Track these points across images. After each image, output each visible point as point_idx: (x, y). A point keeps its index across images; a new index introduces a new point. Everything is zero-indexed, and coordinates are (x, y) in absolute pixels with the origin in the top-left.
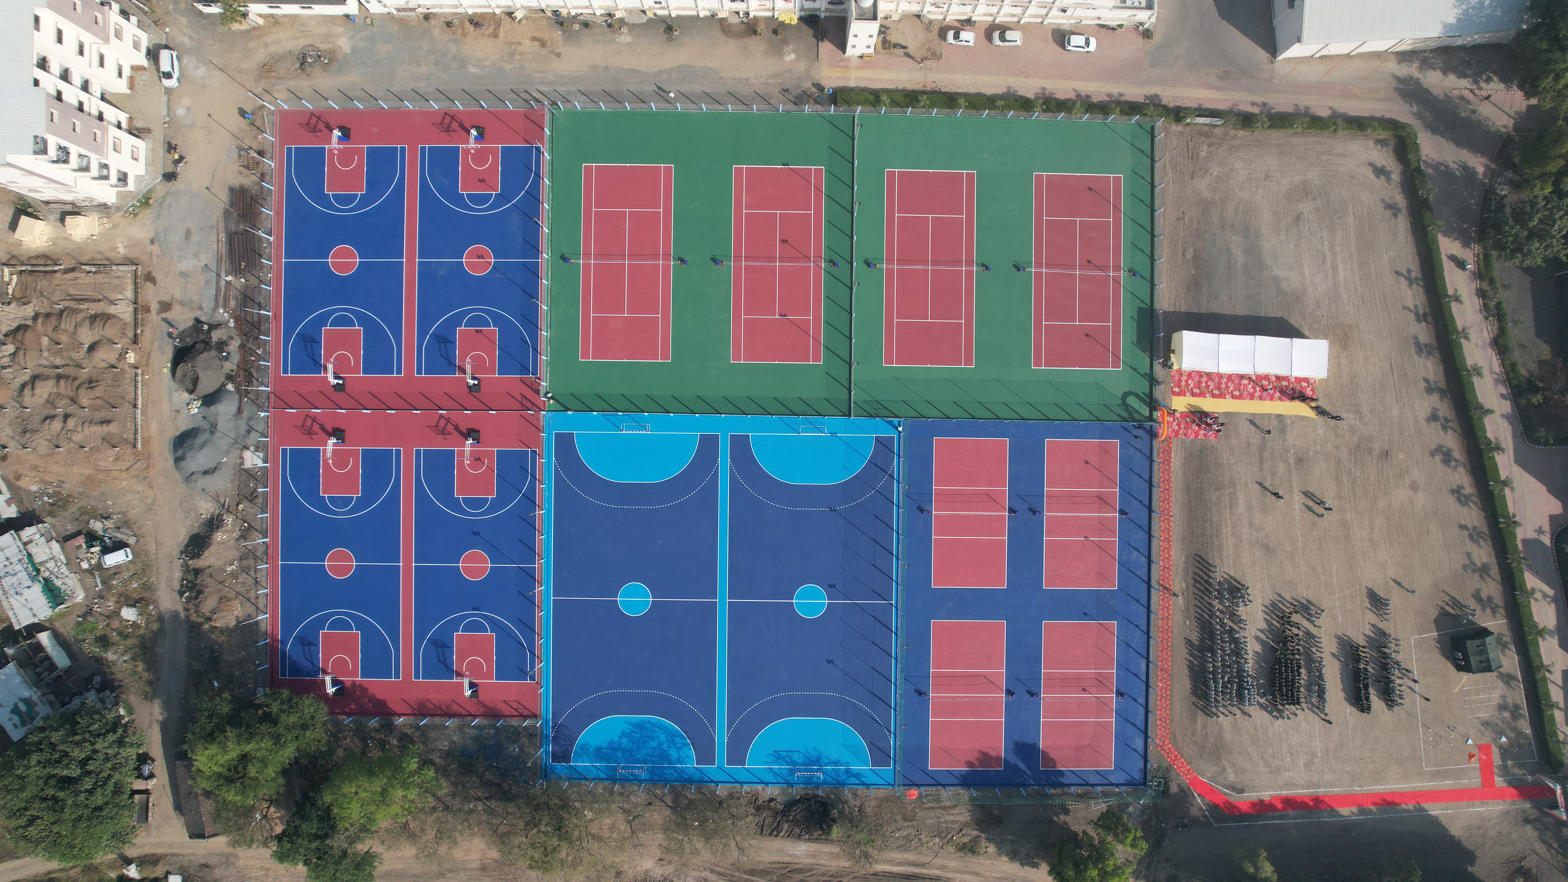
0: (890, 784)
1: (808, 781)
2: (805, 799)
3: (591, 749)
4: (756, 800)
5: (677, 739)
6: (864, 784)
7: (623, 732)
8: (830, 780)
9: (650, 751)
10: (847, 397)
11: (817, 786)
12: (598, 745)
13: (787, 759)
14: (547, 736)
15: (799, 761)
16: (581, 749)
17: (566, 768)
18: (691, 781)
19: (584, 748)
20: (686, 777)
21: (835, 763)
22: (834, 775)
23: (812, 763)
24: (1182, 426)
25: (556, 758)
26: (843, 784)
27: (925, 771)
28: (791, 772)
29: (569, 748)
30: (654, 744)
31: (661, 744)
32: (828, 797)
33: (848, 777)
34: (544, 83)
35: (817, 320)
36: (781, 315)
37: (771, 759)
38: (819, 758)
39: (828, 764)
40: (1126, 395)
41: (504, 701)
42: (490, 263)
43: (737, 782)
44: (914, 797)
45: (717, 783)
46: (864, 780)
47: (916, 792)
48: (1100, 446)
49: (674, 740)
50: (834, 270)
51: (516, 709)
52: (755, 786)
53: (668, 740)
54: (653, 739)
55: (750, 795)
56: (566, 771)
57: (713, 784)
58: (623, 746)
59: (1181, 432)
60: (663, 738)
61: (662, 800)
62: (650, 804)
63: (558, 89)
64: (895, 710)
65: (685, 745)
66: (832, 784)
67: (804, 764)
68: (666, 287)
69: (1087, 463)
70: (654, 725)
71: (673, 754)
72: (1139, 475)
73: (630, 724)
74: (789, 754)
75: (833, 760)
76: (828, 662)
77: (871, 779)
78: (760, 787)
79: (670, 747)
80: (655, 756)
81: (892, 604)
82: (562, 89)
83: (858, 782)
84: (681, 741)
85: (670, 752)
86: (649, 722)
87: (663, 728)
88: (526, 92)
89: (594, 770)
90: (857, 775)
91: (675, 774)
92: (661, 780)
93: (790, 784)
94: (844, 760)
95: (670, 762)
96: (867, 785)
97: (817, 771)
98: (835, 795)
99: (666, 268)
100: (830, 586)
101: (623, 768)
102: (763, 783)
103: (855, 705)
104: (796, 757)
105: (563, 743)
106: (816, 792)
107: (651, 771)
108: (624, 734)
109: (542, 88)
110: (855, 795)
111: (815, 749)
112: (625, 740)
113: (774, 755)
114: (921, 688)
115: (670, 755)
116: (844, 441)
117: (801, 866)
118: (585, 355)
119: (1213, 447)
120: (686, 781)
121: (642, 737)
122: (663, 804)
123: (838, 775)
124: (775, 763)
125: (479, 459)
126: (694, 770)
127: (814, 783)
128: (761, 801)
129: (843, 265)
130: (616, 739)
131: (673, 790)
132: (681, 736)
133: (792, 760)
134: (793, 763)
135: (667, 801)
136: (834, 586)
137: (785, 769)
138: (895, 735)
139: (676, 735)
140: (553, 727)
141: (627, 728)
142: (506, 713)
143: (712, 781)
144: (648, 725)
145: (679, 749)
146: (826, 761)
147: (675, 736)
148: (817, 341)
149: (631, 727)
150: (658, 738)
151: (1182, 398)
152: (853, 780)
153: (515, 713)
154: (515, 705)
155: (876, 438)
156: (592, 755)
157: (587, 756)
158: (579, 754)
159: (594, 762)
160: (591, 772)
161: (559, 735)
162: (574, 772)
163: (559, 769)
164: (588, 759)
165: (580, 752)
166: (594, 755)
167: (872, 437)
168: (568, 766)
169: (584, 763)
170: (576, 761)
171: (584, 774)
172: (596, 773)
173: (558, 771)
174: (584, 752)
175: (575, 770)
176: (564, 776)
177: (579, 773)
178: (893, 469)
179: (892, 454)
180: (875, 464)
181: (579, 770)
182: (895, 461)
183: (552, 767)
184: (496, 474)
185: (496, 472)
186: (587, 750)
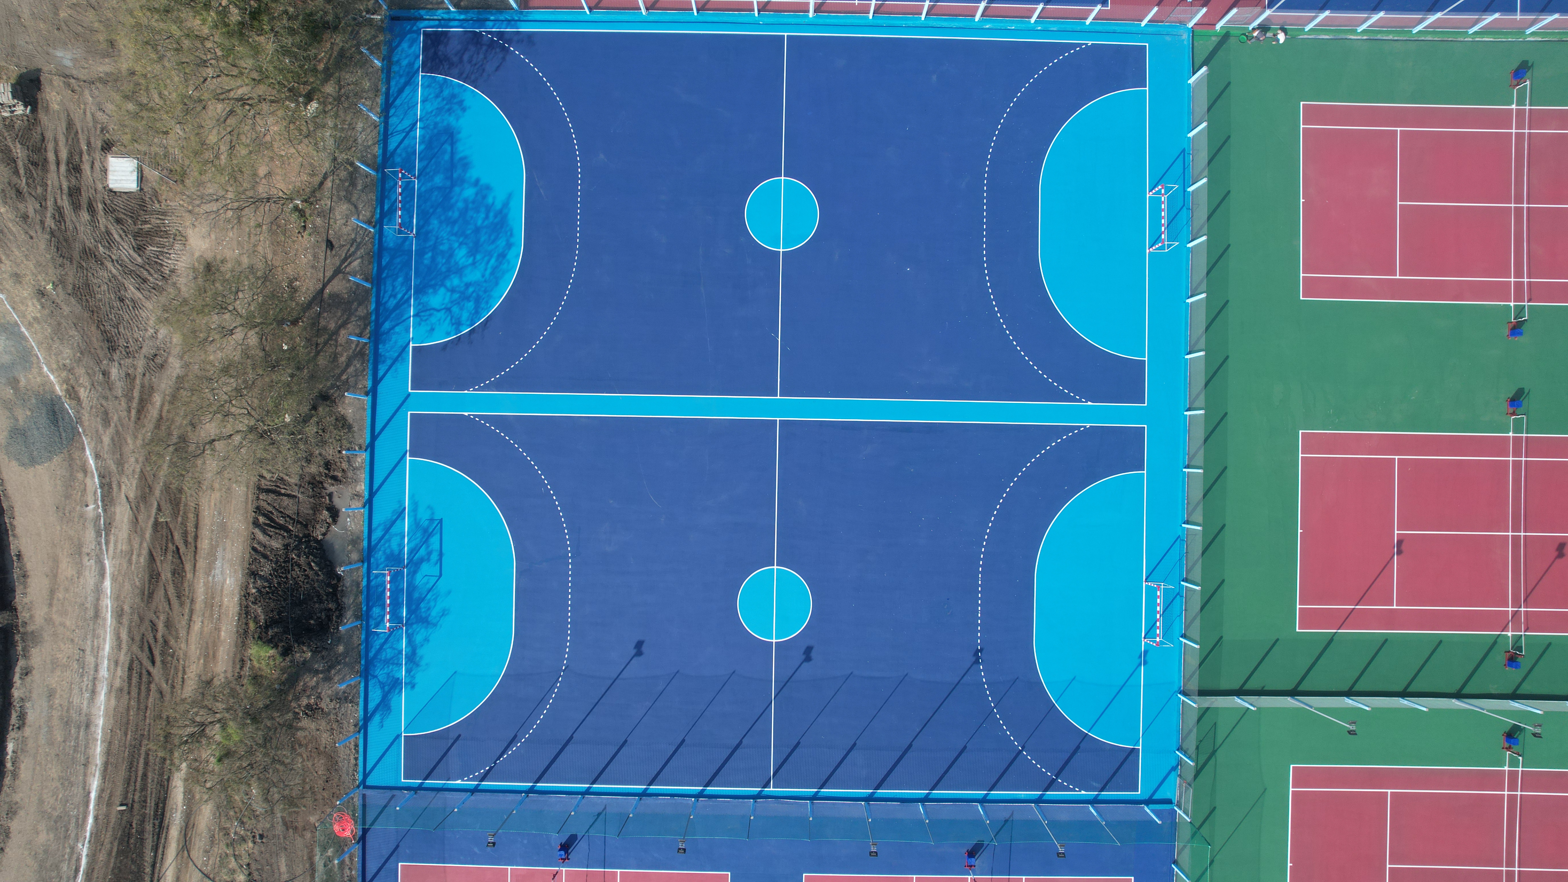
0: (366, 775)
1: (374, 596)
2: (335, 587)
3: (452, 120)
4: (335, 478)
5: (470, 305)
6: (367, 719)
7: (488, 188)
8: (377, 644)
9: (444, 247)
10: (1224, 685)
11: (363, 616)
12: (460, 136)
13: (422, 552)
14: (482, 22)
15: (419, 577)
16: (453, 96)
17: (411, 64)
18: (377, 337)
19: (455, 103)
20: (387, 325)
21: (412, 658)
22: (388, 653)
23: (414, 606)
25: (434, 40)
26: (366, 674)
27: (394, 853)
28: (395, 559)
29: (456, 71)
30: (461, 255)
31: (460, 271)
32: (339, 640)
33: (382, 685)
35: (1390, 619)
36: (1400, 542)
37: (424, 515)
38: (425, 621)
39: (410, 642)
43: (374, 437)
44: (336, 828)
45: (373, 392)
46: (377, 719)
47: (348, 834)
49: (468, 299)
50: (1499, 657)
52: (364, 476)
53: (468, 285)
54: (473, 252)
55: (345, 465)
56: (404, 63)
57: (369, 384)
58: (457, 189)
60: (474, 276)
61: (337, 272)
62: (330, 245)
64: (531, 790)
65: (457, 324)
66: (367, 650)
67: (412, 588)
68: (1460, 291)
70: (502, 256)
71: (437, 299)
73: (506, 205)
74: (434, 557)
75: (420, 652)
76: (639, 645)
77: (378, 736)
78: (362, 487)
79: (453, 290)
80: (433, 259)
81: (767, 785)
83: (372, 706)
84: (465, 315)
85: (442, 290)
86: (509, 246)
87: (496, 277)
89: (407, 123)
90: (385, 705)
91: (392, 303)
92: (380, 269)
93: (367, 557)
94: (420, 677)
95: (420, 291)
96: (363, 727)
97: (396, 617)
98: (346, 654)
99: (1501, 291)
100: (808, 650)
101: (408, 188)
102: (372, 494)
103: (542, 701)
104: (427, 570)
105: (466, 57)
106: (349, 614)
107: (401, 249)
108: (483, 190)
110: (343, 698)
111: (444, 613)
112: (469, 192)
113: (432, 520)
114: (580, 849)
115: (435, 292)
116: (1129, 682)
117: (189, 575)
118: (1312, 115)
120: (378, 325)
121: (477, 230)
122: (329, 274)
123: (387, 662)
124: (416, 524)
126: (401, 343)
127: (369, 609)
128: (331, 489)
129: (1511, 677)
130: (473, 174)
131: (359, 296)
132: (477, 313)
133: (422, 560)
134: (415, 565)
135: (335, 282)
136: (808, 659)
137: (401, 546)
138: (474, 791)
139: (479, 303)
140: (500, 35)
141: (497, 198)
143: (376, 382)
144: (502, 243)
145: (448, 310)
146: (419, 638)
147: (478, 301)
148: (1347, 619)
149: (498, 205)
150: (474, 264)
152: (375, 696)
155: (1134, 751)
156: (438, 119)
157: (437, 109)
158: (442, 91)
159: (422, 126)
160: (402, 117)
161: (484, 48)
162: (403, 81)
163: (410, 47)
164: (432, 112)
165: (446, 93)
166: (440, 125)
167: (1137, 743)
168: (416, 66)
169: (423, 102)
170: (426, 84)
171: (398, 102)
172: (400, 128)
173: (405, 45)
174: (445, 102)
175: (407, 83)
176: (395, 59)
177: (401, 91)
178: (1067, 789)
179: (1099, 786)
180: (1078, 747)
181: (407, 90)
182: (1083, 792)
183: (415, 32)
186: (449, 110)
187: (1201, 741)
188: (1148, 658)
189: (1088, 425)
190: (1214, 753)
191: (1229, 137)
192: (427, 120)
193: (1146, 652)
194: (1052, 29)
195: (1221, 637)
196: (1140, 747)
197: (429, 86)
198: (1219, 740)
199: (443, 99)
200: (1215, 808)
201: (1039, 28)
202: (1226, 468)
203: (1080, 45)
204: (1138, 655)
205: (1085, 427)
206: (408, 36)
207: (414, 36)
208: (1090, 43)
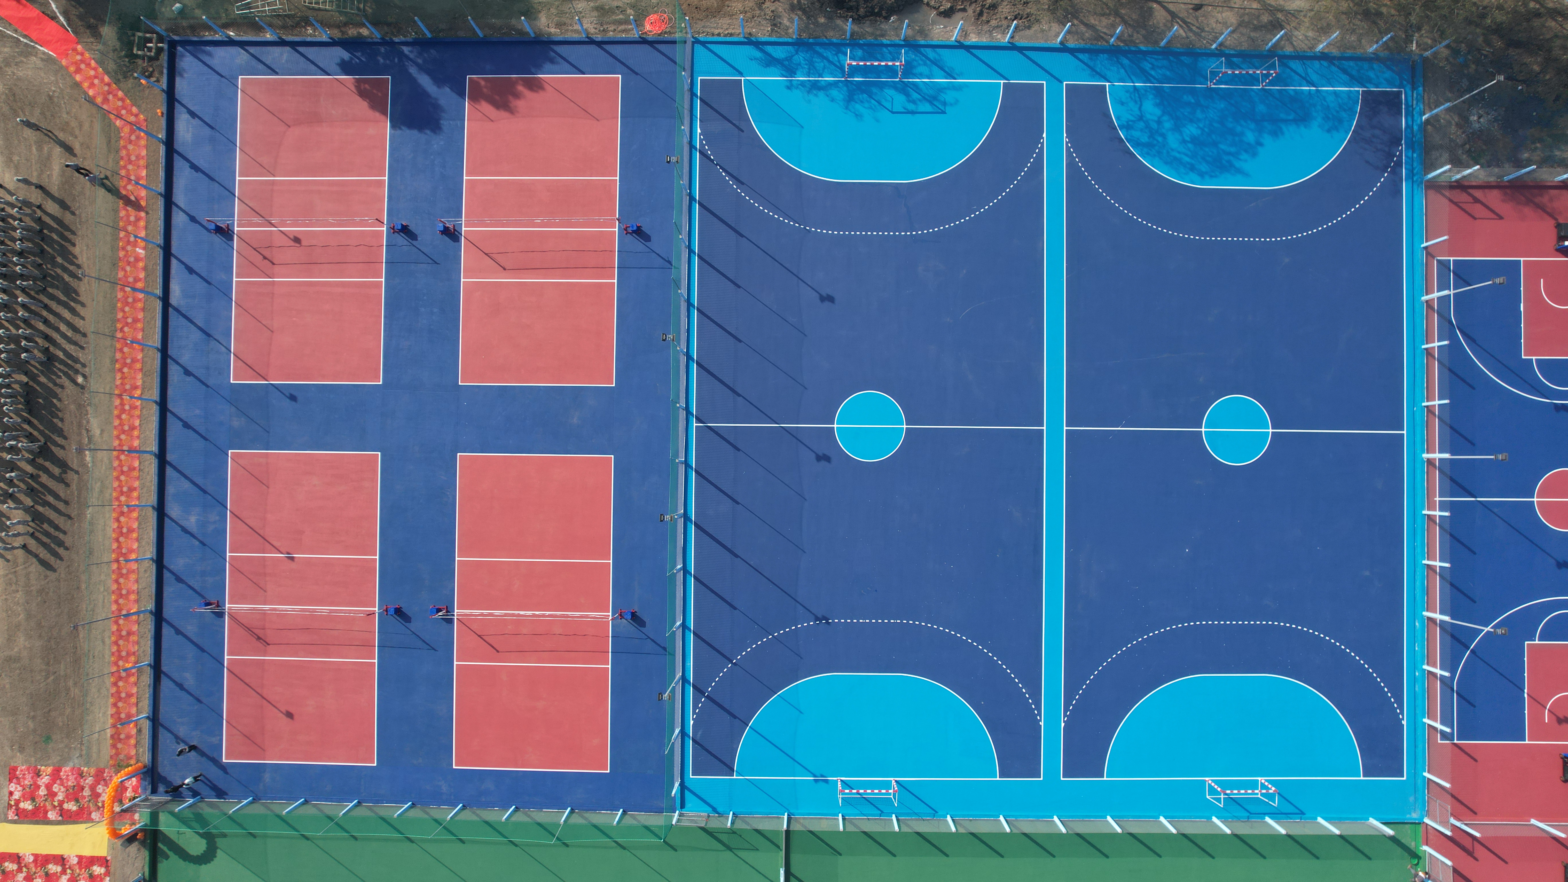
0: (703, 44)
1: (872, 50)
2: (879, 14)
3: (1318, 120)
4: (981, 14)
5: (1145, 139)
6: (758, 45)
7: (1254, 155)
8: (828, 54)
9: (1199, 114)
10: (795, 858)
11: (854, 42)
12: (1302, 128)
13: (915, 96)
14: (1411, 146)
15: (891, 92)
16: (1340, 121)
17: (1370, 81)
18: (1114, 52)
19: (1334, 123)
20: (1126, 62)
21: (815, 87)
22: (820, 64)
23: (864, 89)
24: (87, 793)
25: (1392, 102)
26: (799, 44)
27: (630, 71)
28: (908, 70)
29: (1364, 123)
30: (1191, 130)
31: (1177, 128)
32: (830, 18)
33: (789, 59)
37: (949, 96)
38: (850, 99)
39: (831, 85)
40: (207, 857)
41: (1501, 218)
43: (1021, 50)
44: (653, 17)
45: (1063, 49)
46: (758, 54)
47: (648, 27)
48: (261, 751)
49: (1151, 136)
51: (1476, 200)
52: (984, 40)
53: (1163, 136)
54: (1194, 140)
55: (993, 23)
56: (1371, 74)
57: (1071, 44)
58: (1252, 126)
59: (90, 780)
60: (1173, 141)
61: (1173, 15)
62: (1198, 7)
64: (692, 199)
65: (1127, 127)
66: (822, 45)
67: (882, 86)
69: (290, 715)
70: (1192, 168)
71: (1151, 109)
72: (181, 686)
73: (1239, 171)
74: (911, 107)
75: (821, 94)
76: (831, 299)
77: (741, 55)
78: (973, 39)
79: (1159, 122)
80: (1188, 104)
81: (699, 420)
83: (769, 49)
84: (1136, 134)
85: (1158, 112)
86: (1202, 175)
87: (1173, 162)
89: (1314, 77)
90: (770, 62)
91: (1147, 66)
92: (1177, 55)
93: (911, 45)
94: (797, 93)
95: (1158, 91)
96: (750, 41)
97: (854, 70)
98: (816, 24)
100: (827, 459)
101: (1254, 80)
102: (968, 48)
103: (776, 209)
104: (899, 100)
105: (1377, 134)
106: (856, 28)
107: (1197, 74)
108: (1252, 150)
110: (775, 23)
111: (859, 116)
112: (1250, 137)
113: (945, 104)
114: (637, 245)
115: (1157, 105)
116: (798, 765)
119: (22, 749)
120: (1125, 53)
121: (1215, 144)
122: (1171, 7)
123: (811, 63)
124: (941, 89)
125: (1560, 721)
126: (1109, 74)
127: (861, 46)
128: (970, 11)
130: (1267, 140)
131: (1152, 35)
132: (1137, 144)
133: (907, 95)
134: (904, 89)
135: (1164, 13)
136: (819, 458)
137: (921, 76)
138: (692, 147)
139: (1148, 147)
140: (1399, 164)
141: (1246, 163)
142: (1495, 192)
143: (1072, 51)
144: (1204, 167)
145: (1141, 118)
146: (834, 93)
147: (1149, 145)
149: (1237, 164)
150: (1184, 141)
151: (87, 852)
152: (779, 52)
153: (1478, 194)
154: (1478, 210)
155: (730, 770)
156: (1319, 107)
157: (1328, 106)
158: (1345, 110)
159: (1312, 92)
160: (1320, 72)
161: (1387, 149)
162: (1354, 73)
163: (1386, 80)
164: (1325, 101)
165: (1344, 115)
166: (1313, 109)
167: (739, 774)
168: (1367, 85)
169: (1335, 92)
170: (1352, 95)
171: (1334, 69)
172: (1310, 71)
173: (1388, 74)
174: (1335, 113)
175: (1352, 77)
176: (1375, 66)
177: (1345, 71)
178: (695, 707)
179: (698, 738)
180: (735, 717)
181: (1345, 77)
182: (692, 722)
183: (1401, 83)
184: (1526, 691)
185: (1526, 695)
186: (1328, 118)
187: (741, 836)
188: (821, 783)
189: (1042, 723)
190: (729, 849)
191: (1318, 858)
192: (1318, 97)
193: (827, 781)
194: (1417, 686)
195: (840, 855)
196: (735, 777)
197: (1349, 97)
198: (741, 854)
199: (1337, 112)
200: (676, 850)
201: (1417, 674)
202: (1002, 856)
203: (1402, 713)
204: (824, 774)
205: (1040, 720)
206: (1397, 77)
207: (1398, 82)
208: (1404, 722)
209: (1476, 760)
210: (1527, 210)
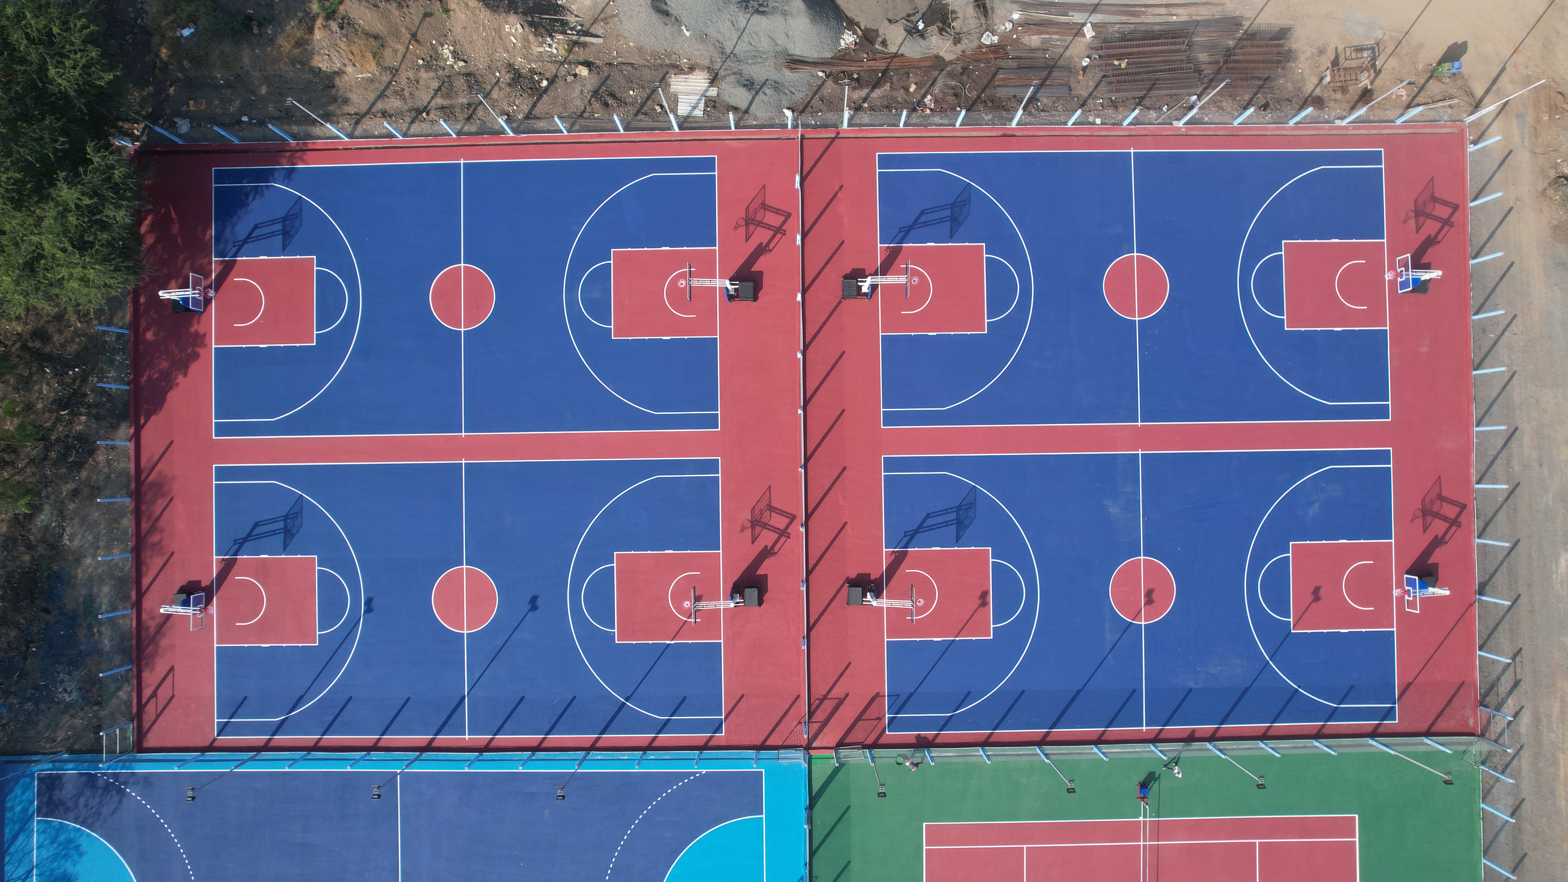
3: (68, 866)
14: (95, 765)
16: (70, 841)
19: (72, 848)
25: (49, 784)
29: (72, 815)
34: (1537, 720)
41: (172, 669)
42: (1137, 616)
51: (154, 695)
56: (18, 809)
63: (1526, 754)
82: (1525, 762)
88: (1517, 684)
89: (22, 871)
105: (82, 801)
109: (1526, 718)
118: (936, 836)
140: (116, 776)
142: (145, 675)
153: (147, 693)
154: (164, 693)
156: (55, 865)
157: (53, 855)
158: (57, 836)
159: (38, 873)
160: (17, 864)
161: (100, 791)
162: (17, 827)
163: (23, 793)
164: (48, 858)
165: (62, 838)
166: (57, 871)
168: (30, 812)
169: (38, 848)
170: (41, 830)
171: (12, 849)
172: (15, 876)
173: (18, 791)
174: (61, 848)
175: (21, 830)
177: (15, 838)
181: (21, 838)
183: (28, 776)
184: (668, 642)
185: (673, 642)
186: (66, 855)
192: (44, 866)
194: (666, 758)
197: (44, 832)
199: (60, 845)
203: (694, 774)
206: (22, 780)
207: (28, 780)
208: (704, 771)
209: (743, 695)
210: (164, 642)
